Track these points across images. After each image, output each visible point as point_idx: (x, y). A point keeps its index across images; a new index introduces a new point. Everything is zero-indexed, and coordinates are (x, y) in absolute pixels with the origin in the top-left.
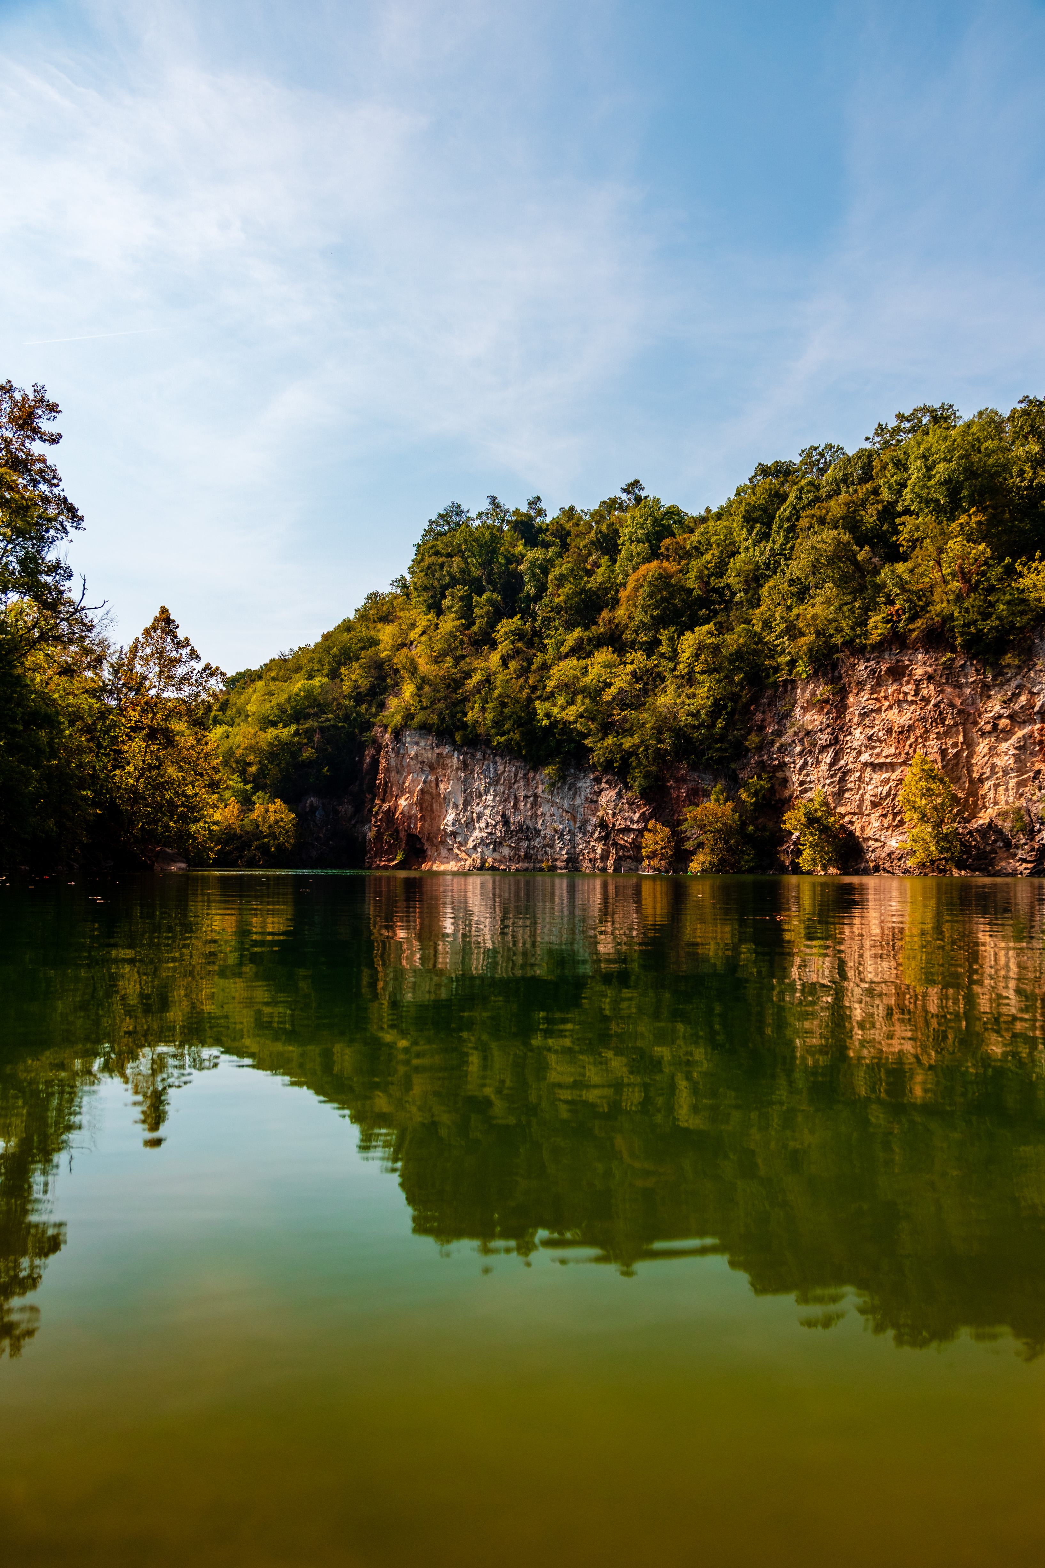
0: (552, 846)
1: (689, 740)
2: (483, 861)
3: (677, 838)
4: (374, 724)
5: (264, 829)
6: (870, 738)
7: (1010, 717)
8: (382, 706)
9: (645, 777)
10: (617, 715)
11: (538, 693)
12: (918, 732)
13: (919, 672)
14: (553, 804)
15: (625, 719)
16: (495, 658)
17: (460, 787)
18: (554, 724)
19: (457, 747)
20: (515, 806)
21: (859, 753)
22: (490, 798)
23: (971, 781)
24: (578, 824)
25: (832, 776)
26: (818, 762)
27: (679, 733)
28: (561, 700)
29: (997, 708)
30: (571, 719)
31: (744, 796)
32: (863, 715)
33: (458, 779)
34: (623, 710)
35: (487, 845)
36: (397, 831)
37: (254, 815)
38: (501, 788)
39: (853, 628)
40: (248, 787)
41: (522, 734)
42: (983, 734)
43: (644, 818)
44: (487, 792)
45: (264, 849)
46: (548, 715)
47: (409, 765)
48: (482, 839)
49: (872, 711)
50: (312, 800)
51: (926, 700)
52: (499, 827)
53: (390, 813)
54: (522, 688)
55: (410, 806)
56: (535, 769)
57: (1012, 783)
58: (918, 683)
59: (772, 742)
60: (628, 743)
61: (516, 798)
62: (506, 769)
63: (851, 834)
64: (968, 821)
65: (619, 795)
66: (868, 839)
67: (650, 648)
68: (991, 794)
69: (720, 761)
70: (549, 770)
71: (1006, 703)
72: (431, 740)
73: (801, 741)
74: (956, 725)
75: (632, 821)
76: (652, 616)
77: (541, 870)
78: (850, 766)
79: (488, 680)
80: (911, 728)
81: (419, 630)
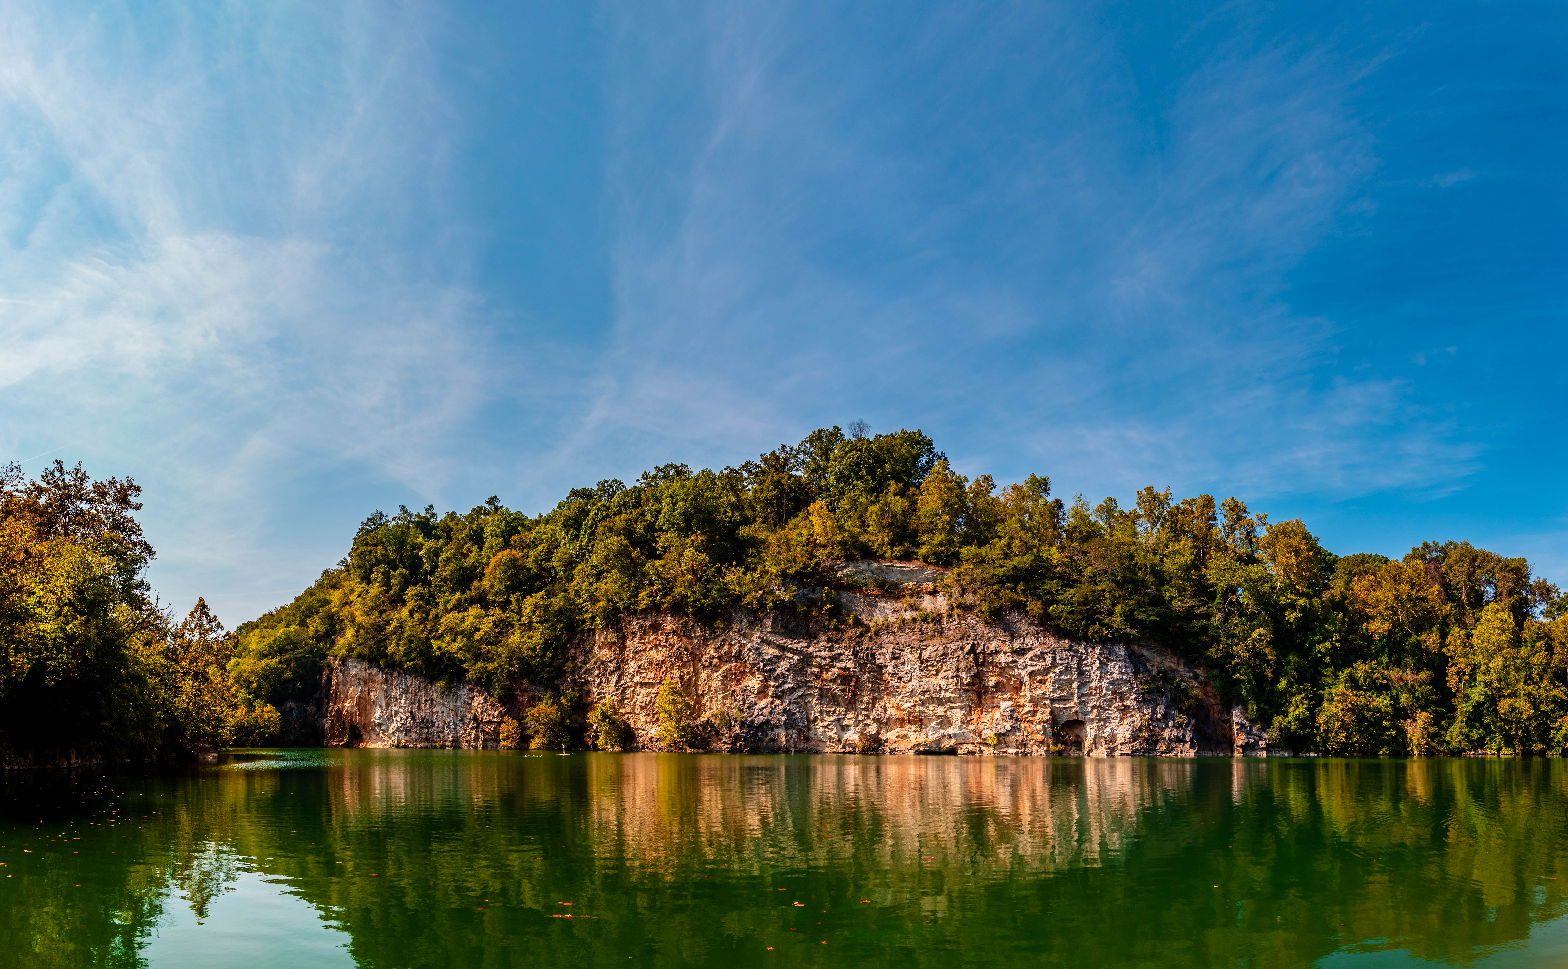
0: (442, 733)
1: (529, 665)
2: (399, 742)
3: (522, 728)
4: (328, 655)
5: (261, 723)
6: (639, 667)
7: (719, 658)
8: (333, 643)
9: (502, 689)
10: (484, 648)
11: (433, 634)
12: (668, 665)
13: (668, 628)
14: (443, 705)
15: (489, 652)
16: (405, 612)
17: (383, 695)
18: (443, 654)
19: (381, 669)
20: (419, 707)
21: (633, 676)
22: (403, 701)
23: (697, 695)
24: (459, 718)
25: (617, 690)
26: (609, 681)
27: (523, 660)
28: (448, 639)
29: (712, 652)
30: (455, 651)
31: (563, 701)
32: (636, 653)
33: (382, 689)
34: (487, 645)
35: (401, 732)
36: (344, 723)
37: (255, 714)
38: (410, 695)
39: (629, 599)
40: (251, 696)
41: (423, 661)
42: (704, 667)
43: (501, 715)
44: (401, 697)
45: (261, 735)
46: (439, 649)
47: (351, 681)
48: (398, 728)
49: (641, 650)
50: (290, 704)
51: (672, 645)
52: (409, 720)
53: (339, 712)
54: (422, 631)
55: (352, 707)
56: (431, 683)
57: (720, 697)
58: (667, 635)
59: (581, 668)
60: (491, 667)
61: (419, 701)
62: (413, 683)
63: (628, 726)
64: (695, 719)
65: (485, 700)
66: (638, 729)
67: (505, 606)
68: (708, 703)
69: (549, 679)
70: (440, 684)
71: (717, 649)
72: (365, 664)
73: (598, 667)
74: (689, 661)
75: (494, 717)
76: (505, 586)
77: (436, 747)
78: (628, 684)
79: (401, 626)
80: (663, 662)
81: (356, 594)
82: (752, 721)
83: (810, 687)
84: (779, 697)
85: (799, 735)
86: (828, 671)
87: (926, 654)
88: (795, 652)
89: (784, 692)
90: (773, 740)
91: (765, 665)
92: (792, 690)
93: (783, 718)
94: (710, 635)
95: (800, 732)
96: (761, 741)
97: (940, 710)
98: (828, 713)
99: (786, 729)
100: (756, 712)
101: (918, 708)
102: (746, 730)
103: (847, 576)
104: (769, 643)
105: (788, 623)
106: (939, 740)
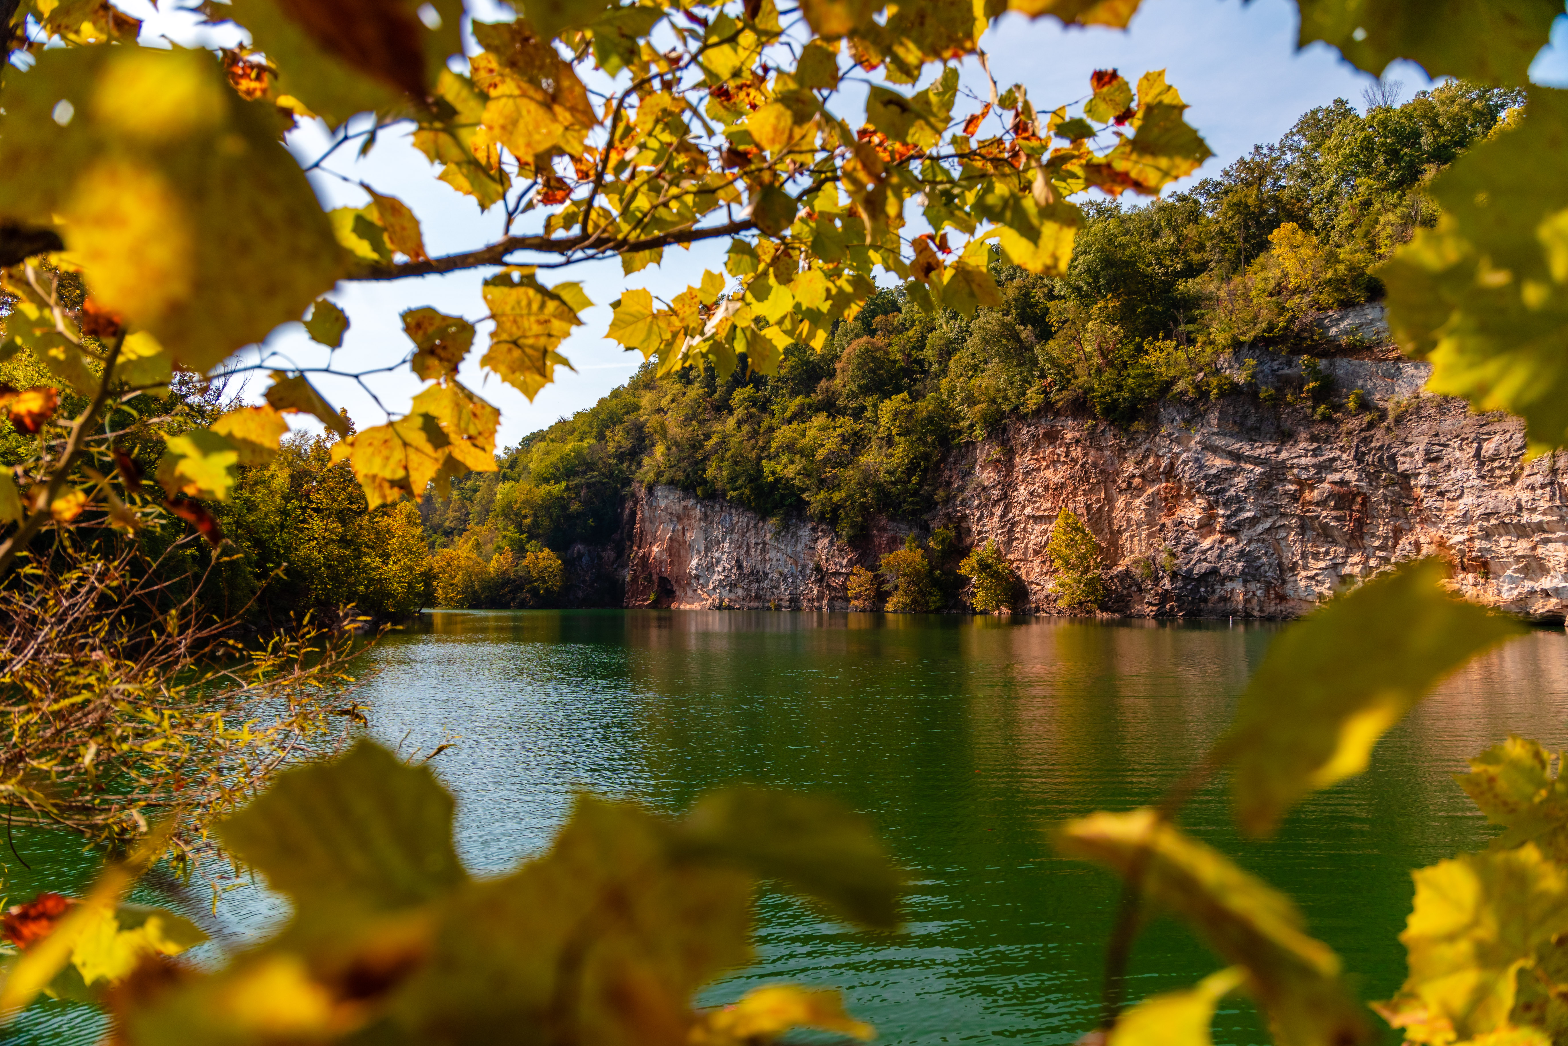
0: (777, 588)
1: (888, 495)
2: (722, 601)
3: (878, 580)
4: (633, 480)
5: (535, 574)
6: (1031, 494)
7: (1142, 476)
8: (640, 465)
9: (851, 527)
10: (828, 472)
11: (766, 453)
12: (1069, 489)
13: (1069, 436)
14: (779, 550)
15: (835, 476)
16: (731, 422)
17: (702, 535)
18: (777, 481)
19: (699, 500)
20: (747, 552)
21: (1024, 507)
22: (726, 545)
23: (1112, 532)
24: (800, 568)
25: (1002, 527)
26: (992, 514)
27: (879, 487)
28: (784, 459)
29: (1131, 468)
30: (791, 475)
31: (931, 544)
32: (1027, 473)
33: (701, 528)
34: (834, 468)
35: (724, 587)
36: (651, 575)
37: (525, 562)
38: (735, 536)
39: (1018, 397)
40: (523, 537)
41: (752, 489)
42: (1121, 491)
43: (851, 563)
44: (724, 540)
45: (535, 591)
46: (773, 473)
47: (660, 516)
48: (720, 581)
49: (1033, 470)
50: (579, 547)
51: (1075, 461)
52: (734, 571)
53: (645, 558)
54: (753, 449)
55: (661, 552)
56: (764, 519)
57: (1144, 535)
58: (1068, 446)
59: (955, 496)
60: (837, 497)
61: (748, 544)
62: (740, 519)
63: (1019, 578)
64: (1110, 568)
65: (832, 543)
66: (1032, 583)
67: (858, 414)
68: (1128, 545)
69: (914, 513)
70: (773, 520)
71: (1138, 463)
72: (679, 494)
73: (979, 495)
74: (1098, 483)
75: (841, 566)
76: (859, 386)
77: (769, 609)
78: (1017, 518)
79: (723, 442)
80: (1063, 485)
81: (668, 398)
82: (1190, 571)
83: (1284, 515)
84: (1232, 533)
85: (1267, 590)
86: (1312, 488)
87: (1489, 448)
88: (1257, 461)
89: (1239, 524)
90: (1224, 599)
91: (1208, 484)
92: (1253, 521)
93: (1240, 565)
94: (1128, 443)
95: (1268, 586)
96: (1205, 600)
97: (1522, 546)
98: (1316, 556)
99: (1245, 582)
100: (1196, 557)
101: (1477, 544)
102: (1180, 584)
103: (1346, 332)
104: (1215, 450)
105: (1245, 417)
106: (1522, 601)
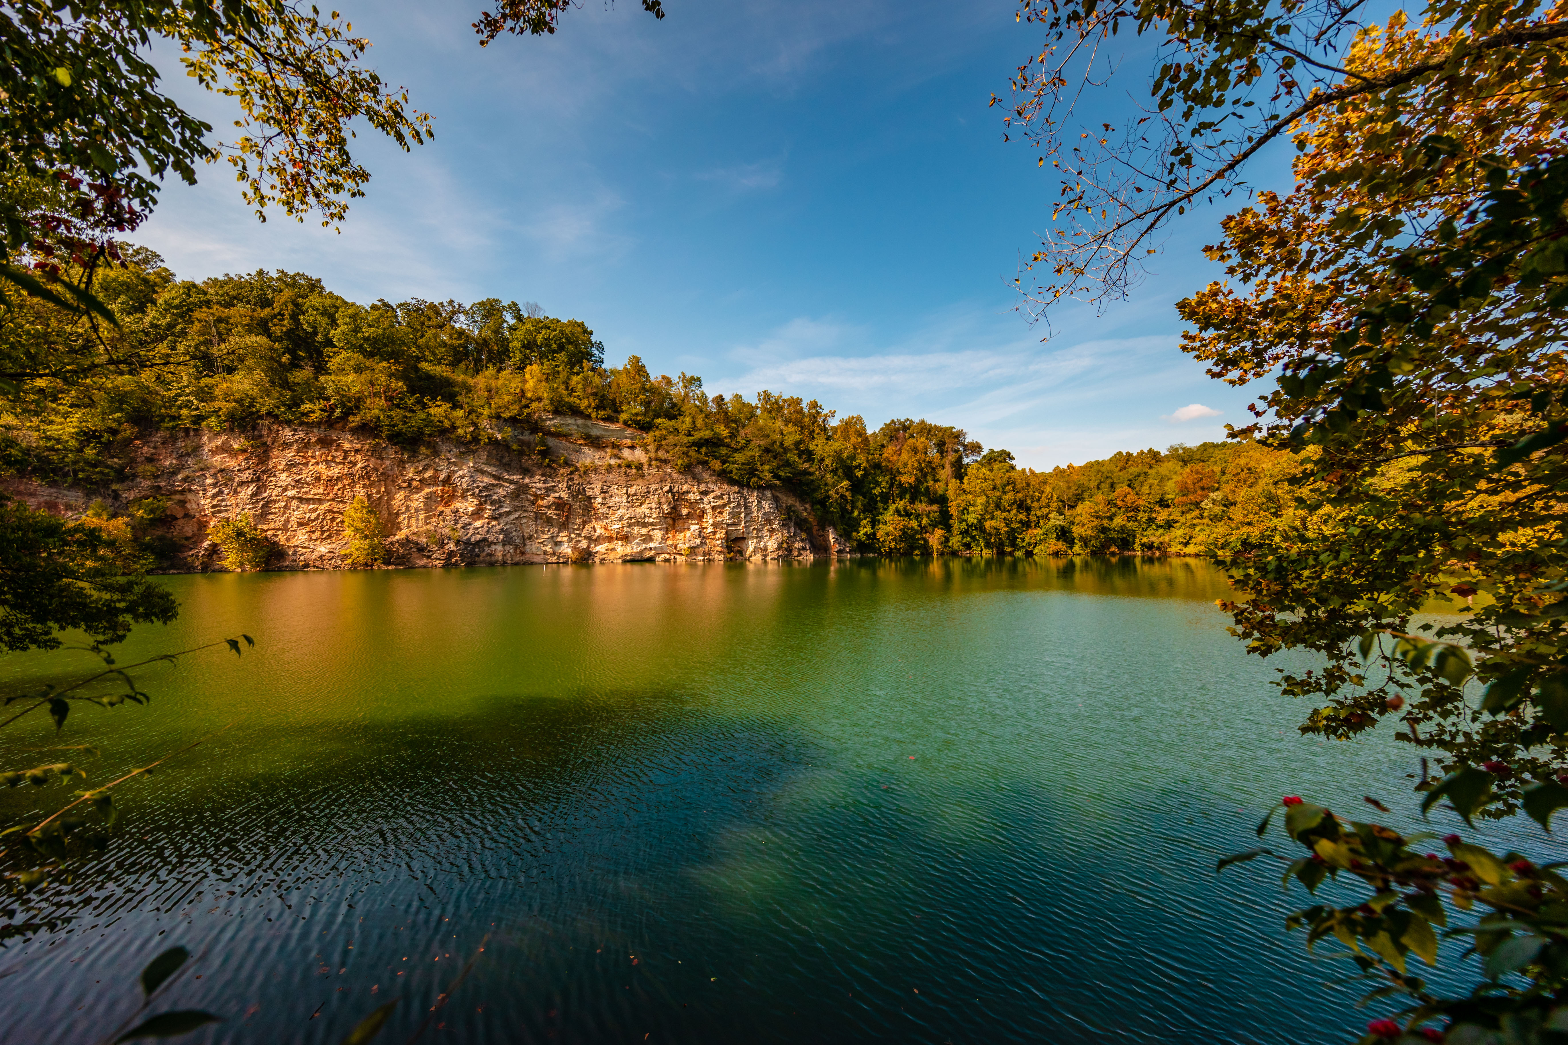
6: (296, 481)
7: (420, 481)
12: (345, 482)
13: (346, 445)
21: (285, 490)
23: (391, 514)
25: (254, 503)
26: (236, 493)
29: (411, 475)
32: (289, 465)
42: (400, 488)
49: (298, 464)
51: (353, 464)
58: (345, 452)
59: (172, 473)
63: (276, 543)
64: (389, 537)
66: (295, 547)
68: (405, 522)
71: (418, 472)
74: (378, 481)
78: (274, 498)
80: (338, 479)
82: (469, 539)
83: (526, 512)
84: (495, 519)
85: (516, 550)
86: (543, 499)
87: (632, 491)
88: (511, 482)
89: (501, 515)
90: (490, 555)
91: (479, 492)
92: (509, 513)
93: (501, 537)
94: (409, 458)
95: (517, 548)
96: (478, 556)
97: (644, 531)
98: (543, 532)
99: (504, 545)
100: (471, 531)
101: (625, 529)
103: (554, 426)
104: (483, 472)
105: (502, 457)
106: (641, 552)
